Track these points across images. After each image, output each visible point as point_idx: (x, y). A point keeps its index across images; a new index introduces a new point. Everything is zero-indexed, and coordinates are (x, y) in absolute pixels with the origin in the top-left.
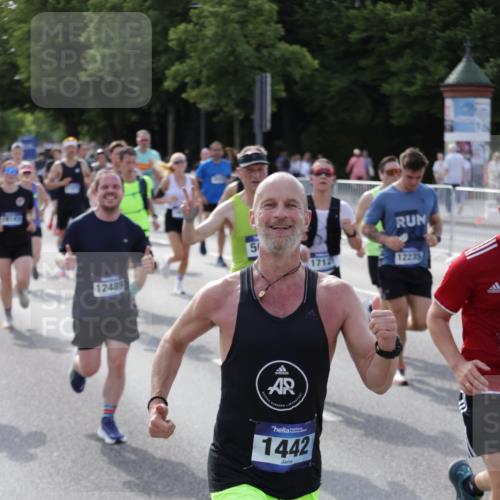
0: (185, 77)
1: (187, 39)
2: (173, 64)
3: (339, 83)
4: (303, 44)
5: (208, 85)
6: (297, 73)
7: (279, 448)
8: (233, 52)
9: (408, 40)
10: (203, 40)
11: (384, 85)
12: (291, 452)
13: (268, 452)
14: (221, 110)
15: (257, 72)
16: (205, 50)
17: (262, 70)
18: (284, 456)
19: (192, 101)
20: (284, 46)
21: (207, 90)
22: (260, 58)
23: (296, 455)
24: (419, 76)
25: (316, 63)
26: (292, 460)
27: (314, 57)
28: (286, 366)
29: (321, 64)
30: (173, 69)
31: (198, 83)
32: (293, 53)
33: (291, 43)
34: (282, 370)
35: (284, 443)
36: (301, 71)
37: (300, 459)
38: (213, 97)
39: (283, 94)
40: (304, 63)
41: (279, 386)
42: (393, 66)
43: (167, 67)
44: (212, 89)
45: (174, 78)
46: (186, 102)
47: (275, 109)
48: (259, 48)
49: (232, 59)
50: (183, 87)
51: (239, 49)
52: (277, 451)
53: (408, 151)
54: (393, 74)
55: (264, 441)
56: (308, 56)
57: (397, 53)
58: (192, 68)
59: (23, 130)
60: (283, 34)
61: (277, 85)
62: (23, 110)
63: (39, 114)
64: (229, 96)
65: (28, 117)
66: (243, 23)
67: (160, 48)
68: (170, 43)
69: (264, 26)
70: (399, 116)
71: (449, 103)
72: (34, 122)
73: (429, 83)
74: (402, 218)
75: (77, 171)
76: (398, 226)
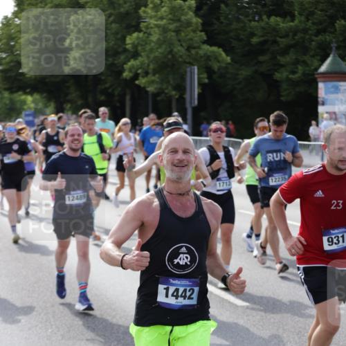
0: (138, 70)
1: (138, 43)
2: (129, 61)
3: (245, 72)
4: (220, 46)
5: (154, 75)
6: (215, 66)
7: (174, 293)
8: (171, 52)
9: (293, 42)
10: (150, 44)
11: (276, 73)
12: (181, 296)
13: (167, 296)
14: (163, 92)
15: (188, 65)
16: (151, 50)
17: (191, 64)
18: (177, 298)
19: (142, 86)
20: (206, 47)
21: (153, 78)
22: (189, 56)
23: (185, 299)
24: (300, 67)
25: (228, 59)
26: (182, 302)
27: (227, 55)
28: (186, 247)
29: (232, 59)
30: (129, 64)
31: (146, 73)
32: (213, 52)
33: (211, 46)
34: (184, 250)
35: (177, 290)
36: (218, 64)
37: (187, 302)
38: (157, 83)
39: (206, 81)
40: (220, 59)
41: (180, 259)
42: (283, 60)
43: (125, 63)
44: (156, 78)
45: (130, 71)
46: (138, 87)
47: (200, 91)
48: (189, 49)
49: (170, 56)
50: (136, 76)
51: (175, 50)
52: (173, 295)
53: (276, 113)
54: (282, 66)
55: (165, 289)
56: (223, 54)
57: (285, 52)
58: (142, 63)
59: (25, 107)
60: (205, 38)
61: (201, 74)
62: (26, 93)
63: (37, 96)
64: (168, 82)
65: (29, 99)
66: (177, 31)
67: (120, 50)
68: (127, 47)
69: (192, 34)
70: (286, 94)
71: (321, 85)
72: (33, 102)
73: (307, 72)
74: (271, 155)
75: (55, 138)
76: (269, 160)
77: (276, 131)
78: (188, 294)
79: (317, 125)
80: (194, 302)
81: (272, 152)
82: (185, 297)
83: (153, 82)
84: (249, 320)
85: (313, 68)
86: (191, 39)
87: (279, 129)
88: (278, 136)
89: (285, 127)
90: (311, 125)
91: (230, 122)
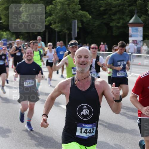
1: (52, 10)
3: (97, 23)
4: (87, 11)
7: (85, 131)
9: (118, 10)
10: (57, 10)
11: (111, 23)
13: (81, 132)
14: (62, 31)
16: (57, 13)
17: (74, 19)
18: (86, 134)
19: (53, 28)
20: (81, 12)
21: (58, 25)
22: (74, 15)
23: (90, 134)
24: (121, 21)
25: (90, 17)
31: (55, 23)
32: (84, 14)
34: (85, 107)
36: (86, 19)
38: (60, 27)
41: (84, 112)
42: (114, 17)
45: (48, 22)
47: (78, 31)
49: (65, 15)
51: (67, 13)
54: (114, 20)
55: (80, 129)
56: (88, 15)
57: (115, 14)
58: (53, 18)
59: (3, 37)
60: (80, 8)
61: (79, 23)
62: (3, 31)
63: (8, 32)
64: (65, 26)
65: (5, 33)
66: (68, 5)
68: (47, 11)
69: (75, 6)
70: (115, 32)
71: (130, 28)
75: (20, 49)
85: (127, 21)
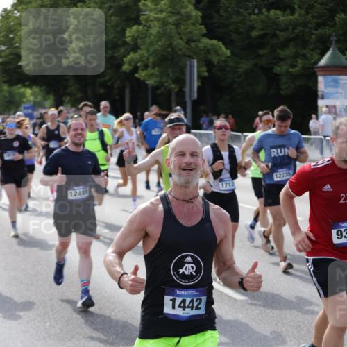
0: (138, 62)
1: (138, 36)
2: (129, 54)
3: (245, 66)
4: (219, 39)
5: (154, 68)
6: (215, 60)
7: (180, 304)
8: (170, 45)
9: (292, 36)
10: (150, 37)
11: (276, 67)
12: (189, 307)
13: (174, 307)
14: (163, 85)
15: (187, 58)
16: (151, 43)
17: (191, 57)
18: (184, 310)
19: (142, 79)
20: (206, 41)
21: (153, 71)
22: (189, 49)
23: (192, 309)
24: (300, 61)
25: (228, 52)
26: (189, 312)
27: (227, 48)
28: (191, 256)
29: (231, 52)
30: (129, 57)
31: (146, 67)
32: (213, 45)
33: (211, 39)
35: (184, 301)
36: (218, 58)
37: (195, 312)
38: (157, 76)
39: (206, 74)
40: (220, 52)
41: (186, 269)
42: (282, 53)
43: (125, 56)
44: (156, 71)
45: (130, 64)
46: (138, 79)
47: (200, 84)
48: (188, 42)
49: (170, 50)
50: (136, 69)
51: (175, 43)
52: (180, 306)
53: (280, 108)
54: (282, 59)
55: (171, 300)
56: (223, 48)
57: (285, 45)
58: (142, 56)
59: (25, 100)
60: (205, 32)
61: (201, 67)
62: (25, 86)
63: (36, 89)
64: (168, 75)
65: (28, 91)
66: (177, 25)
67: (120, 43)
68: (127, 40)
69: (192, 27)
70: (286, 88)
71: (320, 79)
72: (32, 94)
73: (306, 66)
74: (274, 150)
75: (56, 132)
76: (273, 156)
77: (280, 126)
78: (195, 304)
79: (317, 118)
80: (202, 312)
81: (276, 147)
82: (192, 308)
83: (152, 75)
84: (247, 314)
85: (312, 61)
86: (191, 33)
87: (284, 124)
88: (282, 132)
89: (289, 122)
90: (311, 118)
91: (230, 116)
